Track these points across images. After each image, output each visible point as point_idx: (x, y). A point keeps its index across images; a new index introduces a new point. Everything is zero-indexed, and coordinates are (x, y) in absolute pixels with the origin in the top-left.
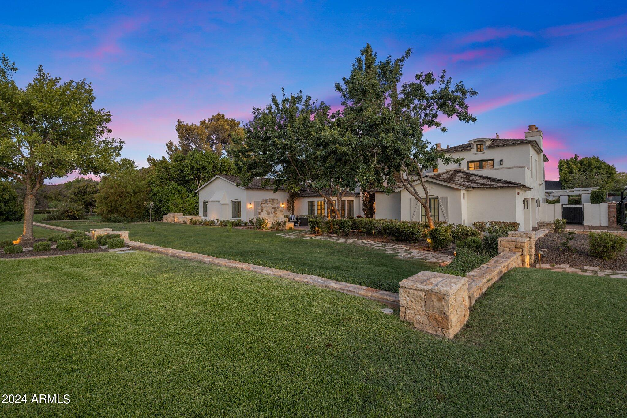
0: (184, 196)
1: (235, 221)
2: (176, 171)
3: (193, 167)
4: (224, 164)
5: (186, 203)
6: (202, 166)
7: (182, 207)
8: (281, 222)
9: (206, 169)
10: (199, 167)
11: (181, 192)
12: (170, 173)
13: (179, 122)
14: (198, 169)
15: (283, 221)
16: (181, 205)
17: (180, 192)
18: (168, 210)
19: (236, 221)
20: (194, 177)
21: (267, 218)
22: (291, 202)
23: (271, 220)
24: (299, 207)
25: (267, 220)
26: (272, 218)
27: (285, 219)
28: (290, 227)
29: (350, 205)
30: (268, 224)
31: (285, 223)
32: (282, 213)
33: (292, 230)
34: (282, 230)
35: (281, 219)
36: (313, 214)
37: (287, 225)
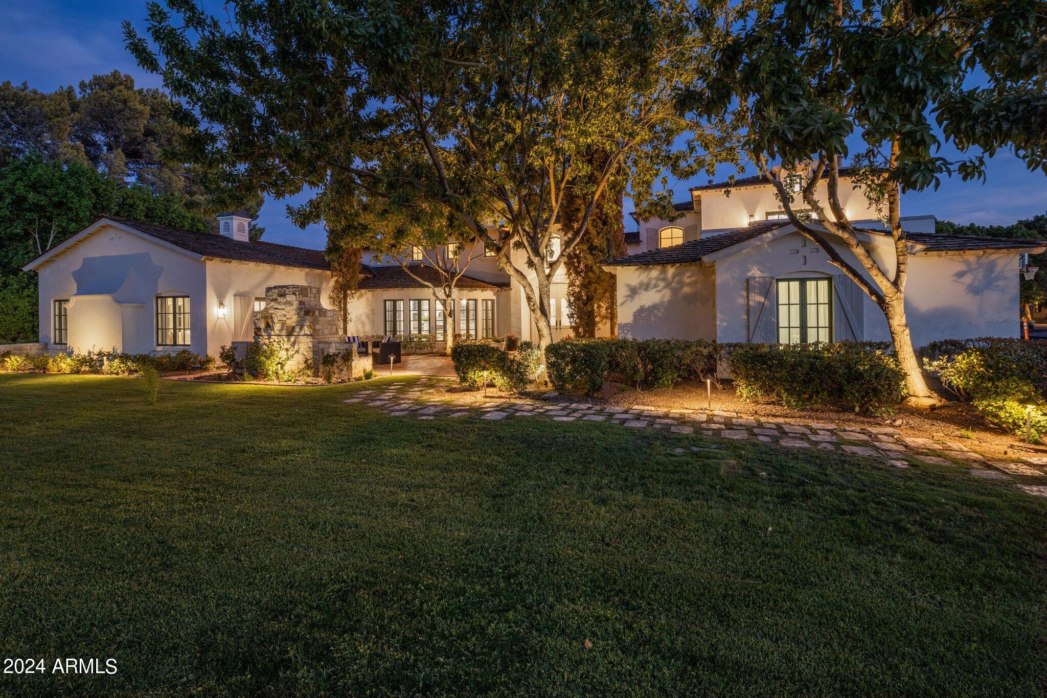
1: (169, 356)
3: (19, 201)
6: (56, 199)
8: (336, 354)
9: (70, 209)
10: (42, 200)
15: (342, 352)
19: (173, 355)
20: (25, 230)
21: (287, 346)
22: (340, 302)
23: (301, 350)
24: (361, 316)
25: (287, 350)
26: (305, 344)
27: (347, 346)
28: (364, 371)
29: (487, 310)
30: (289, 362)
31: (347, 357)
32: (334, 328)
33: (373, 379)
34: (343, 381)
35: (333, 345)
36: (398, 333)
37: (354, 364)
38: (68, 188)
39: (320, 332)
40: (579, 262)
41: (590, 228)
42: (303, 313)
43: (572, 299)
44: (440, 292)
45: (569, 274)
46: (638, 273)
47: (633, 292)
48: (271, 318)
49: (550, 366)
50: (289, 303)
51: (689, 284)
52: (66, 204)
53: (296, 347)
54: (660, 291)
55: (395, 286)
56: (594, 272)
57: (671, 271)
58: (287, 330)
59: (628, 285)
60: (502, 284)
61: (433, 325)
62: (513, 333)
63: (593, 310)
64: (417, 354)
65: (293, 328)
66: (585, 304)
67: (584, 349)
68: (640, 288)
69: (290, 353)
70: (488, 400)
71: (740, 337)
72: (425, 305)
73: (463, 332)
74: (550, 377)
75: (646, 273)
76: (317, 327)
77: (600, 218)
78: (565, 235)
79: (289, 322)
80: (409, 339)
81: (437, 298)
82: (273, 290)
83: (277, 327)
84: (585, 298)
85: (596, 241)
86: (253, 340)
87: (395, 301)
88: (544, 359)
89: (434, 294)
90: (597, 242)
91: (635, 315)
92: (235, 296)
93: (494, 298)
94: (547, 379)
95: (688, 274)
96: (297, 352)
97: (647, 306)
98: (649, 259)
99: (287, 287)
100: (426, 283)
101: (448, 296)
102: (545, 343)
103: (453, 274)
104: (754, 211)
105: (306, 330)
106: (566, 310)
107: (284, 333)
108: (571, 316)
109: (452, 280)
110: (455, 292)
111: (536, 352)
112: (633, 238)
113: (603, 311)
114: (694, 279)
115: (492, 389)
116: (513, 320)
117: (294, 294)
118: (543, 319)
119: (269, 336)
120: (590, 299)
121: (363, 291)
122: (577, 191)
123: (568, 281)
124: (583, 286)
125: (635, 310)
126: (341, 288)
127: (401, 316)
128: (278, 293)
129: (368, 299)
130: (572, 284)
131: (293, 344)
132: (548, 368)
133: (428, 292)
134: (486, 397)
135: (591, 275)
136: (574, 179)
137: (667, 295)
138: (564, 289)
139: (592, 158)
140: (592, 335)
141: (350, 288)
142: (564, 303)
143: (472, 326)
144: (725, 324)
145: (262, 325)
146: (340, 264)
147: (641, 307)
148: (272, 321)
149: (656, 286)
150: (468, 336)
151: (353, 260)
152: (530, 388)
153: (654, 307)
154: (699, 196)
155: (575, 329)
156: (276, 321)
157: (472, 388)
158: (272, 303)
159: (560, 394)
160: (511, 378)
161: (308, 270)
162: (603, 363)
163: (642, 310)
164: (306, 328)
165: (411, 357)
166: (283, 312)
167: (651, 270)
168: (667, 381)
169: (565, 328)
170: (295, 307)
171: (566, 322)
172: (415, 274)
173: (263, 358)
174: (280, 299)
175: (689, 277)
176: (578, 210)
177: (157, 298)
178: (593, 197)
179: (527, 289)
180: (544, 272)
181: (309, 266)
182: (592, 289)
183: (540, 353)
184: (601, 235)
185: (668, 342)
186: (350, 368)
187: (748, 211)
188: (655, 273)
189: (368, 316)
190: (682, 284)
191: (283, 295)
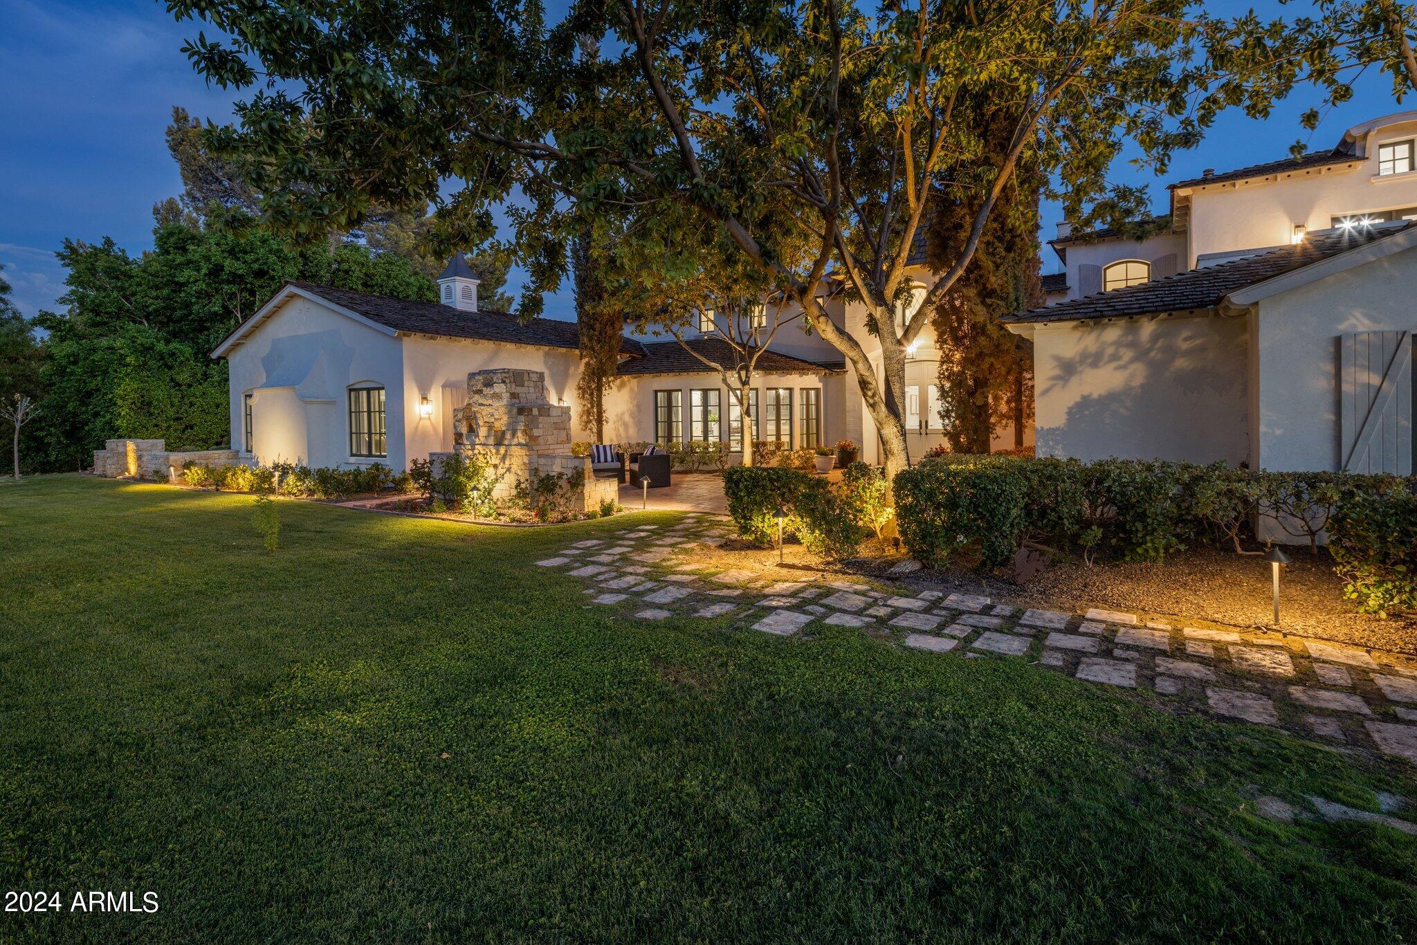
0: (184, 377)
1: (356, 472)
2: (157, 288)
3: (216, 270)
4: (345, 266)
5: (192, 405)
6: (256, 266)
7: (178, 419)
8: (560, 476)
9: (273, 278)
10: (241, 269)
11: (170, 361)
12: (134, 294)
13: (180, 116)
14: (236, 278)
15: (569, 473)
16: (171, 412)
17: (167, 362)
18: (112, 428)
19: (366, 470)
20: (224, 307)
21: (495, 461)
22: (592, 394)
23: (514, 468)
24: (623, 414)
25: (495, 466)
26: (518, 459)
27: (576, 463)
28: (602, 502)
29: (808, 405)
30: (498, 486)
31: (576, 481)
32: (563, 434)
33: (615, 515)
34: (565, 520)
35: (558, 461)
36: (675, 440)
37: (587, 490)
38: (271, 251)
39: (541, 440)
40: (960, 321)
41: (982, 257)
42: (515, 411)
43: (947, 385)
44: (733, 378)
45: (941, 341)
46: (1077, 334)
47: (1068, 369)
48: (476, 418)
49: (904, 513)
50: (497, 396)
51: (1188, 353)
52: (267, 272)
53: (507, 462)
54: (1124, 367)
55: (669, 370)
56: (989, 337)
57: (1148, 328)
58: (495, 436)
59: (1057, 358)
60: (832, 365)
61: (725, 428)
62: (850, 439)
63: (986, 404)
64: (702, 472)
65: (504, 433)
66: (972, 394)
67: (972, 481)
68: (1082, 362)
69: (501, 471)
70: (784, 571)
71: (1318, 461)
72: (713, 397)
73: (772, 439)
74: (903, 533)
75: (1094, 335)
76: (536, 432)
77: (1000, 239)
78: (934, 274)
79: (497, 425)
80: (690, 449)
81: (730, 388)
82: (478, 377)
83: (483, 432)
84: (971, 382)
85: (993, 279)
86: (453, 451)
87: (669, 393)
88: (891, 498)
89: (724, 380)
90: (994, 281)
91: (1070, 413)
92: (444, 386)
93: (820, 385)
94: (897, 535)
95: (1186, 333)
96: (509, 470)
97: (1095, 396)
98: (1100, 307)
99: (494, 372)
100: (713, 364)
101: (745, 383)
102: (896, 466)
103: (752, 350)
104: (1307, 217)
105: (521, 438)
106: (936, 405)
107: (491, 441)
108: (945, 415)
109: (751, 358)
110: (757, 379)
111: (878, 483)
112: (1057, 283)
113: (1003, 408)
114: (1198, 341)
115: (794, 548)
116: (850, 419)
117: (504, 382)
118: (892, 421)
119: (473, 445)
120: (981, 384)
121: (626, 378)
122: (958, 193)
123: (938, 355)
124: (965, 362)
125: (1071, 404)
126: (593, 373)
127: (679, 415)
128: (484, 379)
129: (632, 390)
130: (946, 359)
131: (504, 458)
132: (898, 515)
133: (715, 379)
134: (782, 565)
135: (982, 340)
136: (951, 169)
137: (1138, 374)
138: (933, 370)
139: (986, 130)
140: (984, 448)
141: (605, 373)
142: (933, 393)
143: (785, 428)
144: (1278, 432)
145: (464, 430)
146: (590, 340)
147: (1083, 397)
148: (477, 424)
149: (1115, 357)
150: (779, 445)
151: (610, 332)
152: (864, 551)
153: (1112, 398)
154: (1187, 199)
155: (953, 436)
156: (481, 423)
157: (760, 544)
158: (477, 397)
159: (924, 567)
160: (829, 532)
161: (547, 348)
162: (1015, 512)
163: (1085, 403)
164: (519, 434)
165: (689, 478)
166: (490, 410)
167: (1105, 327)
168: (1156, 550)
169: (936, 432)
170: (505, 402)
171: (936, 423)
172: (698, 351)
173: (462, 479)
174: (487, 391)
175: (1186, 339)
176: (959, 226)
177: (350, 390)
178: (989, 193)
179: (861, 366)
180: (894, 333)
181: (550, 343)
182: (986, 366)
183: (884, 485)
184: (1002, 269)
185: (1149, 468)
186: (581, 498)
187: (1291, 220)
188: (1112, 333)
189: (632, 415)
190: (1171, 353)
191: (489, 384)
